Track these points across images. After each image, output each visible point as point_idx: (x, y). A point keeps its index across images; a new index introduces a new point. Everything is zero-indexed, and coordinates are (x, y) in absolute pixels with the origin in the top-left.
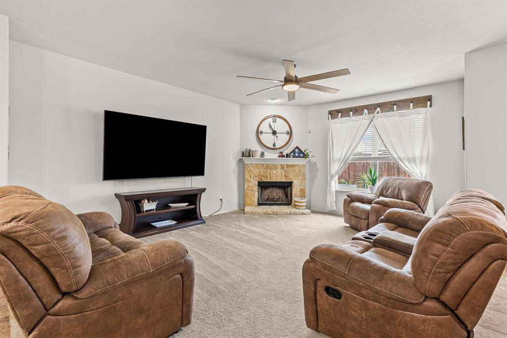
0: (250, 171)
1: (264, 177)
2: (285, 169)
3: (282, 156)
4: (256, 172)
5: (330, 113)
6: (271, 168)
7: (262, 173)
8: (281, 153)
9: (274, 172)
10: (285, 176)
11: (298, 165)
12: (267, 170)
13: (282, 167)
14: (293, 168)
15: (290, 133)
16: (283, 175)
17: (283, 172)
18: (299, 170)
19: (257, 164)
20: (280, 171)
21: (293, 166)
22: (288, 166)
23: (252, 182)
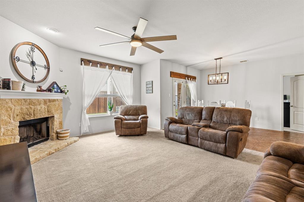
0: (9, 109)
1: (27, 115)
2: (47, 104)
3: (40, 90)
4: (17, 109)
5: (82, 60)
6: (35, 104)
7: (25, 110)
8: (40, 87)
9: (39, 107)
10: (48, 111)
11: (58, 99)
12: (31, 106)
13: (45, 101)
14: (54, 103)
15: (48, 68)
16: (46, 110)
17: (46, 107)
18: (58, 104)
19: (18, 99)
20: (43, 106)
21: (54, 100)
22: (50, 101)
23: (12, 123)
